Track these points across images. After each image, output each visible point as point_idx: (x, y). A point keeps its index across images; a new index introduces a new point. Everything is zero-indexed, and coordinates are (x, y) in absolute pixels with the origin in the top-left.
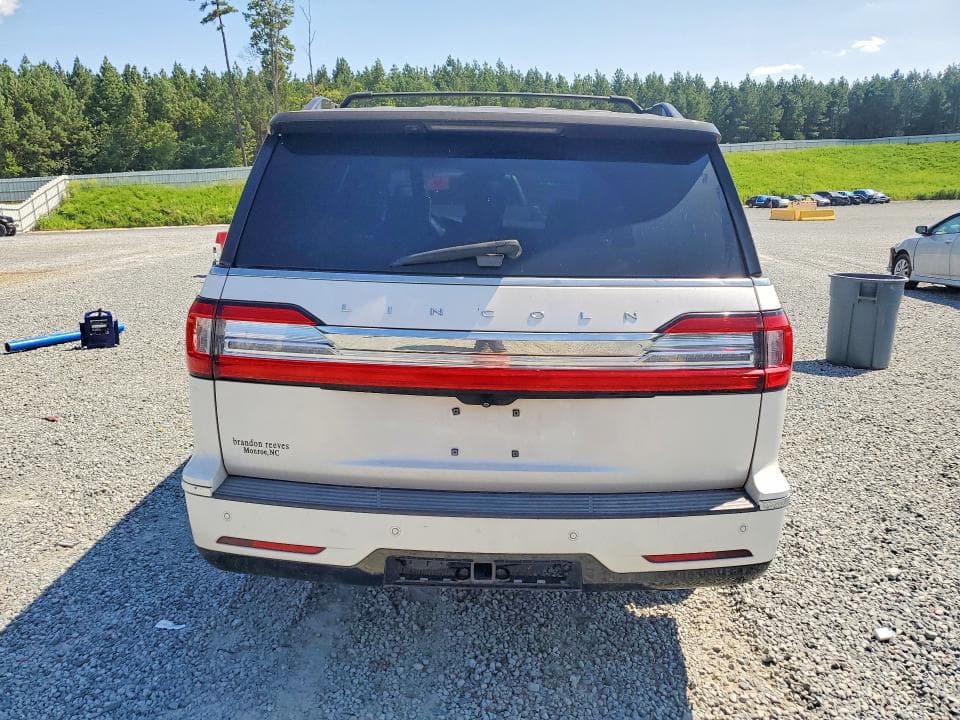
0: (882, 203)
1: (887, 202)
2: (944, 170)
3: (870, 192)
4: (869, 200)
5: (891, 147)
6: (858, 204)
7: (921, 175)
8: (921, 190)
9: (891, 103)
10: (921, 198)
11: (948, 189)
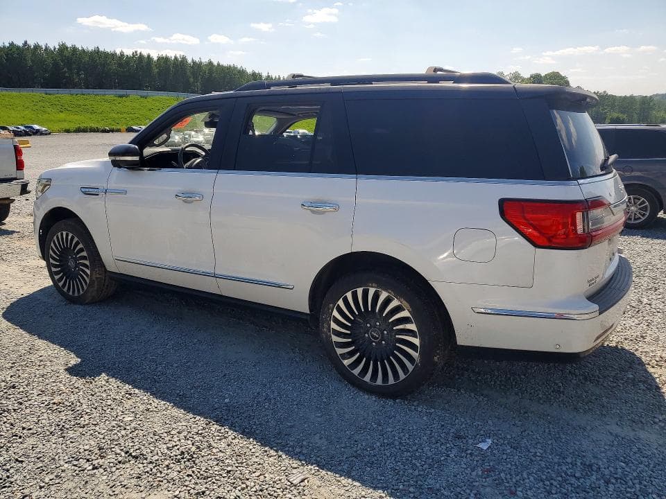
0: (46, 134)
1: (50, 134)
2: (76, 113)
3: (36, 127)
4: (37, 132)
5: (35, 95)
6: (30, 135)
7: (62, 116)
8: (66, 126)
9: (26, 64)
10: (68, 131)
11: (82, 126)
